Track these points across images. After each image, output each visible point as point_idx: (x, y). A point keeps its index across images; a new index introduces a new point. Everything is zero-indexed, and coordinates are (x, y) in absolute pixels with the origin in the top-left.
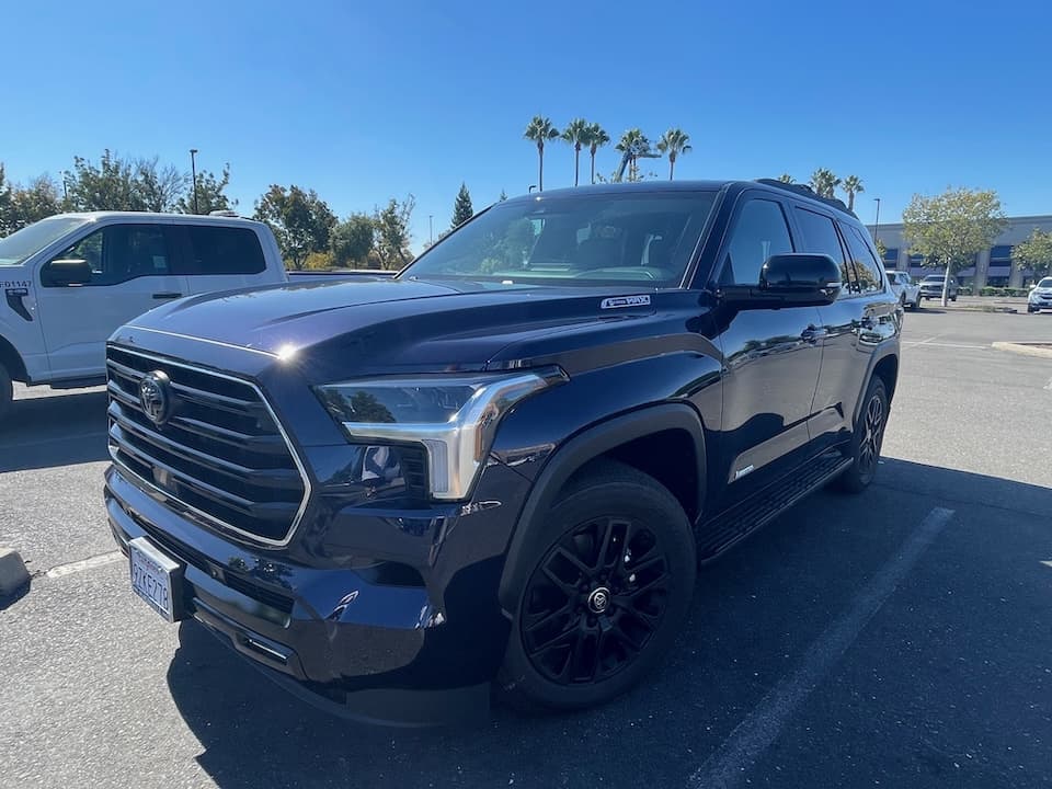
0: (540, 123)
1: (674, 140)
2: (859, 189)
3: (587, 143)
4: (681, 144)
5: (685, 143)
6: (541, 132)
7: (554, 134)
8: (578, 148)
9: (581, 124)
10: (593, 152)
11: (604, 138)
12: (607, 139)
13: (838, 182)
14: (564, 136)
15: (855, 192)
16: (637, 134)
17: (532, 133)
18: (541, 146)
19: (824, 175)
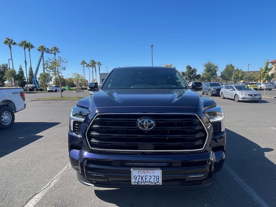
0: (9, 40)
1: (55, 49)
2: (101, 65)
3: (27, 48)
4: (57, 50)
5: (58, 50)
6: (9, 43)
7: (15, 44)
8: (25, 49)
9: (25, 42)
10: (29, 50)
11: (32, 47)
12: (34, 47)
13: (96, 63)
14: (19, 45)
15: (100, 65)
16: (43, 46)
17: (6, 42)
18: (10, 47)
19: (93, 61)
